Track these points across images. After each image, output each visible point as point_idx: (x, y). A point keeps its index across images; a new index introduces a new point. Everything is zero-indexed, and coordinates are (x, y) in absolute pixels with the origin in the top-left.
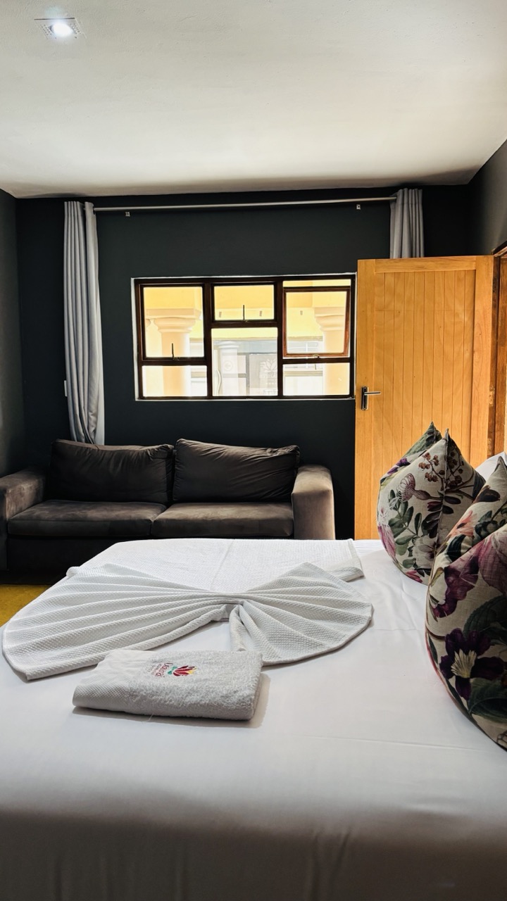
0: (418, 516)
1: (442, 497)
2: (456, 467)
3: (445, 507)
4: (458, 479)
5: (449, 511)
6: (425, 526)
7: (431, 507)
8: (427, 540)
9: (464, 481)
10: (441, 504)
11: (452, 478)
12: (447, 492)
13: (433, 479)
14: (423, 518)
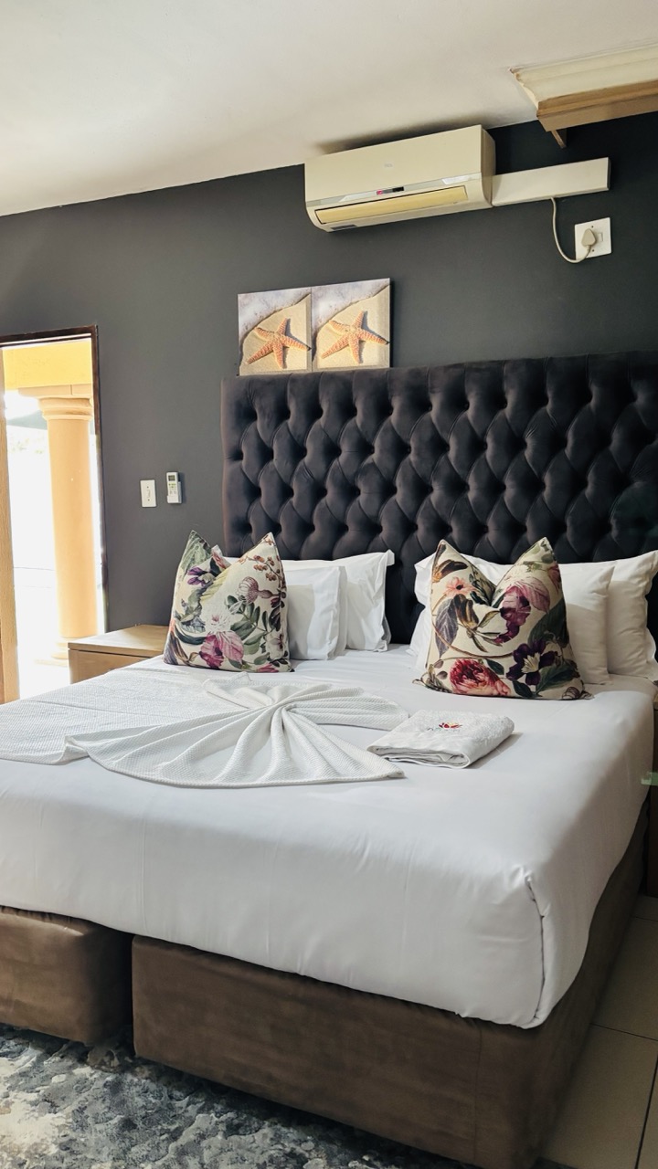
0: (265, 614)
6: (272, 621)
7: (274, 604)
8: (275, 634)
10: (279, 599)
13: (273, 579)
14: (269, 615)
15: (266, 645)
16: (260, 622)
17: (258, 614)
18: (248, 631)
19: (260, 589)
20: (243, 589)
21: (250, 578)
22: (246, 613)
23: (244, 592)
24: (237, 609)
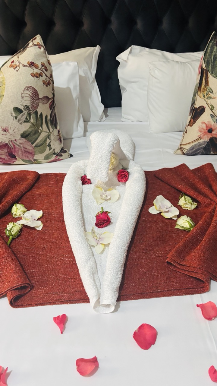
15: (51, 144)
16: (44, 125)
17: (42, 120)
18: (36, 136)
19: (40, 97)
20: (26, 98)
21: (31, 87)
22: (32, 121)
23: (27, 101)
24: (24, 119)
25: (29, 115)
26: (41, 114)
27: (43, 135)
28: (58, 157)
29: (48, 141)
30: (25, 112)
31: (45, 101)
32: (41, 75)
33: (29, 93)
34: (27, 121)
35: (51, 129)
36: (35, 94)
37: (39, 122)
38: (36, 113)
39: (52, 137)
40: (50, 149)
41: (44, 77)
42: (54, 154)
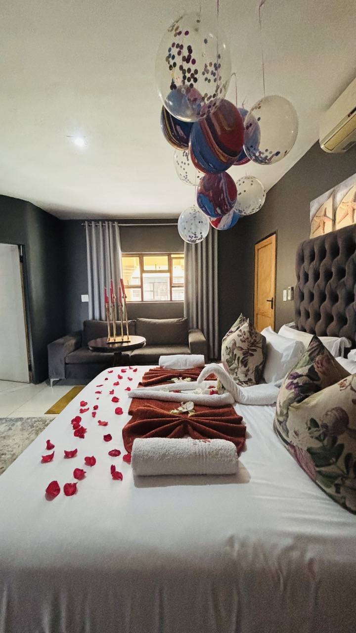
0: (239, 358)
1: (248, 349)
2: (253, 335)
3: (250, 353)
4: (255, 341)
5: (252, 355)
6: (242, 362)
7: (244, 354)
8: (244, 369)
9: (257, 341)
10: (248, 352)
11: (252, 341)
12: (250, 347)
13: (244, 341)
14: (241, 359)
15: (238, 373)
16: (236, 361)
17: (236, 357)
19: (237, 345)
20: (231, 344)
25: (230, 352)
26: (236, 355)
27: (233, 366)
28: (240, 383)
29: (236, 371)
30: (229, 350)
31: (239, 349)
32: (241, 336)
33: (233, 342)
34: (229, 354)
35: (240, 366)
36: (235, 344)
37: (234, 358)
38: (233, 353)
39: (239, 370)
40: (237, 375)
41: (242, 337)
42: (239, 380)
